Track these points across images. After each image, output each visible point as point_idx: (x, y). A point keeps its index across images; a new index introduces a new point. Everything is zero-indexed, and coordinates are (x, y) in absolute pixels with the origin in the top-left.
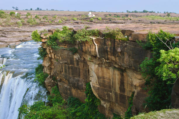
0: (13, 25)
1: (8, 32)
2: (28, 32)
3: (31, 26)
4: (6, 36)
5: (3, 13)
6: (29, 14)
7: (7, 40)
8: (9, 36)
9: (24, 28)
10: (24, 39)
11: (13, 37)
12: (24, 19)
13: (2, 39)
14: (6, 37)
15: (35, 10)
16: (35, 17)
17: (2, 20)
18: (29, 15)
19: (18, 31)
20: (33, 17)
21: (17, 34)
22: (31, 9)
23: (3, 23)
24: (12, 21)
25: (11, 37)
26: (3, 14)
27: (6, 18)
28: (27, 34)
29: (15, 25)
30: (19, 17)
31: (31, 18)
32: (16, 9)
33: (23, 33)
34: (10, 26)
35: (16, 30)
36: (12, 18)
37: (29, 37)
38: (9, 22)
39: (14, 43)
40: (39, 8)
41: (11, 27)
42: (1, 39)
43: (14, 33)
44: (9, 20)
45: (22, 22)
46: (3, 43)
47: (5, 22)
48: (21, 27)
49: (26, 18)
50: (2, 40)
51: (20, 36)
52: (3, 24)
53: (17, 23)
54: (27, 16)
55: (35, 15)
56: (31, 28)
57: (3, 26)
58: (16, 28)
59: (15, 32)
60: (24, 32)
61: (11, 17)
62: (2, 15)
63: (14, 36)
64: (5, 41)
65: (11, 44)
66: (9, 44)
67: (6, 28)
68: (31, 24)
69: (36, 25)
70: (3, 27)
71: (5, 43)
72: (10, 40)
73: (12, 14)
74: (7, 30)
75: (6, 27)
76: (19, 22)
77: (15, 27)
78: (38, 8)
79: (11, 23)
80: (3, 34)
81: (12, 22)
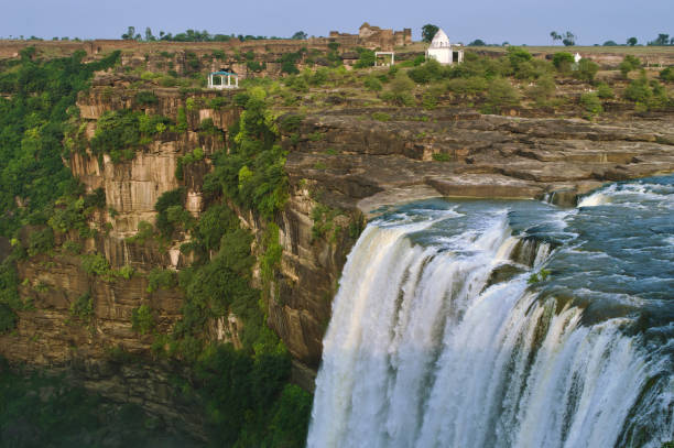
0: (562, 109)
1: (543, 136)
2: (628, 139)
3: (641, 116)
4: (536, 152)
5: (526, 57)
6: (632, 63)
7: (538, 169)
8: (548, 154)
9: (610, 124)
10: (613, 169)
11: (566, 159)
12: (611, 84)
13: (522, 167)
14: (535, 157)
15: (650, 45)
16: (658, 74)
17: (522, 88)
18: (634, 68)
19: (585, 133)
20: (652, 74)
21: (582, 147)
22: (633, 41)
23: (524, 99)
24: (561, 93)
25: (558, 160)
26: (526, 63)
27: (536, 77)
28: (625, 147)
29: (573, 109)
30: (590, 76)
31: (644, 82)
32: (565, 42)
33: (607, 144)
34: (549, 112)
35: (578, 129)
36: (561, 80)
37: (635, 161)
38: (548, 96)
39: (569, 186)
40: (667, 36)
41: (556, 116)
42: (517, 163)
43: (570, 141)
44: (547, 87)
45: (600, 97)
46: (523, 182)
47: (531, 96)
48: (597, 116)
49: (617, 79)
50: (522, 171)
51: (594, 157)
52: (524, 104)
53: (579, 101)
54: (625, 70)
55: (657, 66)
56: (642, 124)
57: (524, 113)
58: (576, 120)
59: (573, 137)
60: (611, 138)
61: (555, 74)
62: (520, 65)
63: (569, 153)
64: (534, 172)
65: (558, 187)
66: (547, 189)
67: (533, 120)
68: (639, 107)
69: (663, 109)
70: (522, 116)
71: (533, 182)
72: (552, 170)
73: (559, 61)
74: (542, 131)
75: (532, 117)
76: (590, 96)
77: (574, 116)
78: (663, 38)
79: (556, 100)
80: (521, 146)
81: (562, 96)
